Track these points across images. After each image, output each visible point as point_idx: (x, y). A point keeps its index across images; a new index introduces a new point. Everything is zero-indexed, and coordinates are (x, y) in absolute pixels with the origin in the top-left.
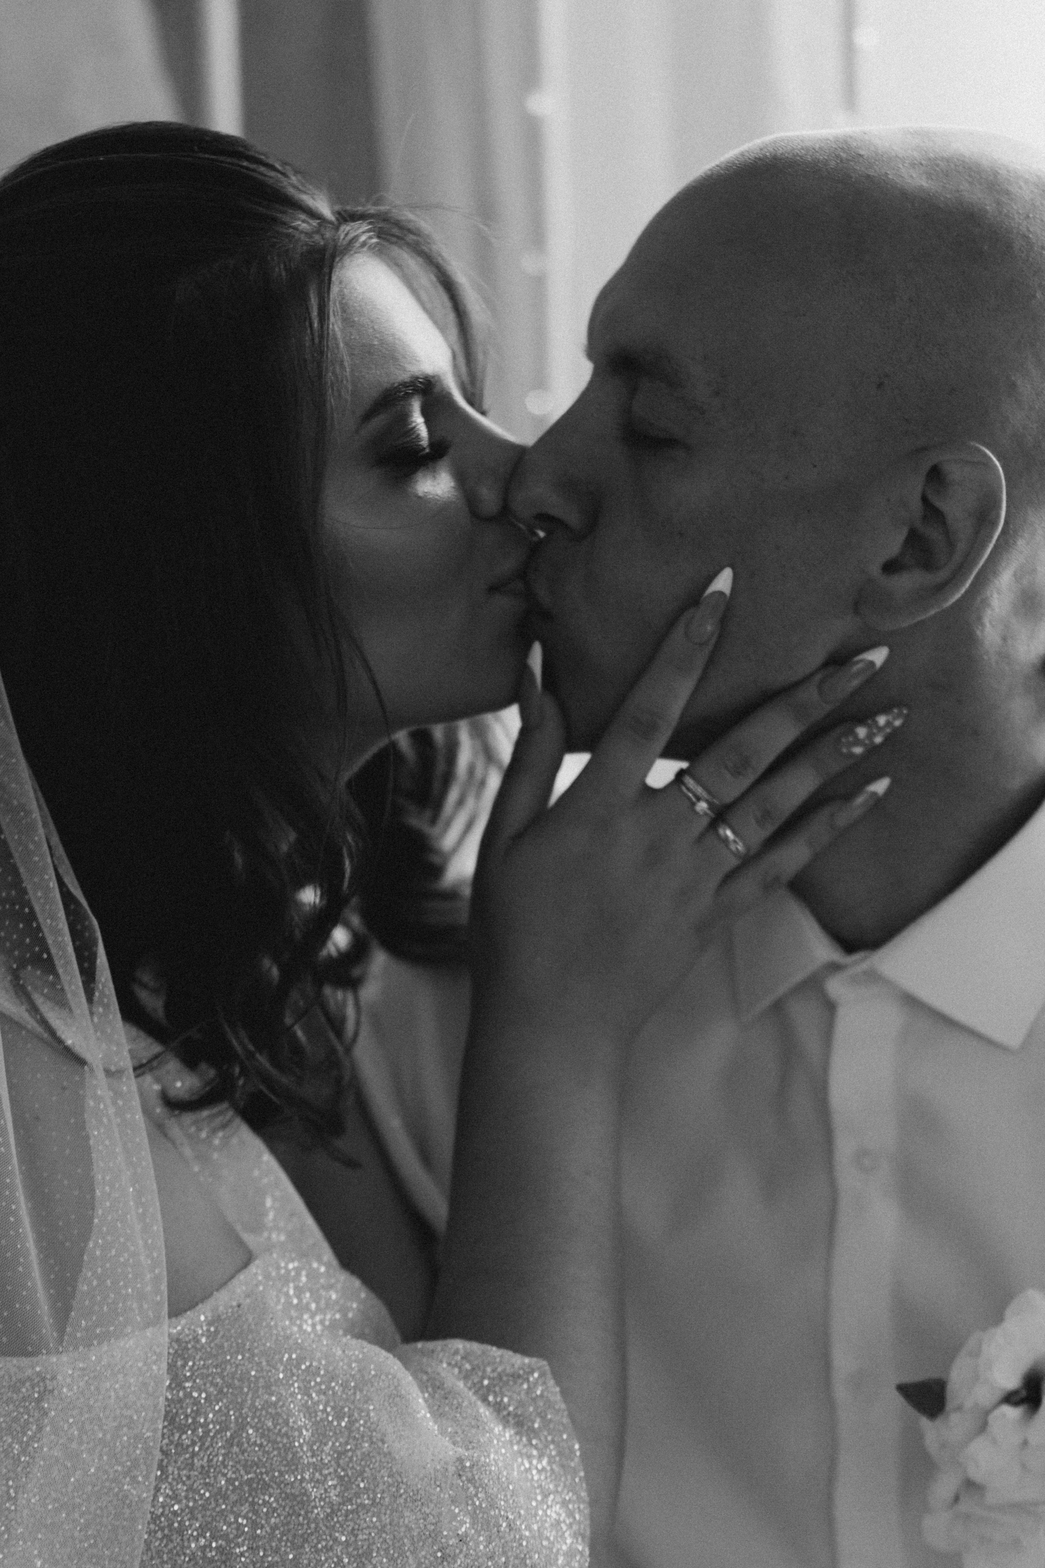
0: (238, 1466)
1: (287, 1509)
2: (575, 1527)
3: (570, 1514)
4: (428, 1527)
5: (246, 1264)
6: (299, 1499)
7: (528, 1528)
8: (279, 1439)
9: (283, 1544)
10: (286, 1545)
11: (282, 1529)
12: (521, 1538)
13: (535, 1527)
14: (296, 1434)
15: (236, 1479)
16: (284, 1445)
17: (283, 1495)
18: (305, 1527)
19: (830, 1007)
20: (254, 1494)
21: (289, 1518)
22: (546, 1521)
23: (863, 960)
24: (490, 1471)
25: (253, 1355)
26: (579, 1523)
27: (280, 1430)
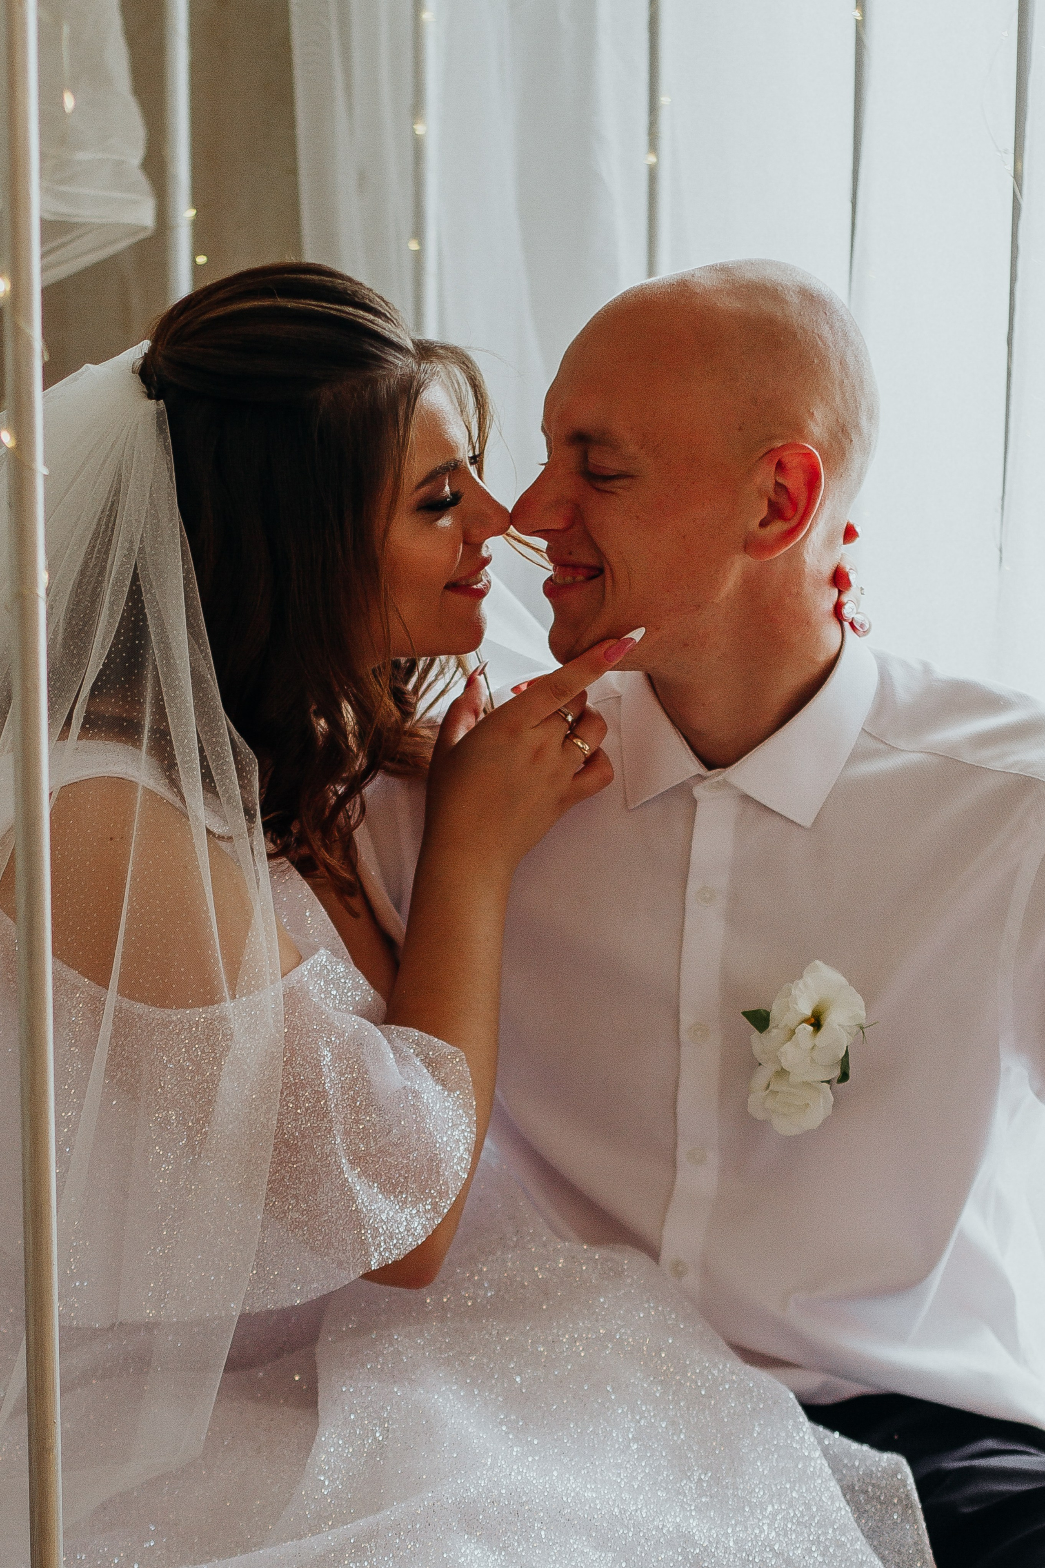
0: (290, 1076)
1: (315, 1099)
2: (466, 1145)
3: (465, 1138)
4: (386, 1126)
5: (298, 964)
6: (322, 1094)
7: (441, 1138)
8: (312, 1061)
9: (312, 1118)
10: (313, 1119)
11: (312, 1110)
12: (436, 1142)
13: (445, 1139)
14: (322, 1059)
15: (288, 1083)
16: (315, 1065)
17: (313, 1092)
18: (325, 1109)
19: (694, 802)
20: (297, 1090)
21: (316, 1104)
22: (451, 1138)
23: (720, 773)
24: (423, 1102)
25: (301, 1015)
26: (469, 1144)
27: (313, 1056)
